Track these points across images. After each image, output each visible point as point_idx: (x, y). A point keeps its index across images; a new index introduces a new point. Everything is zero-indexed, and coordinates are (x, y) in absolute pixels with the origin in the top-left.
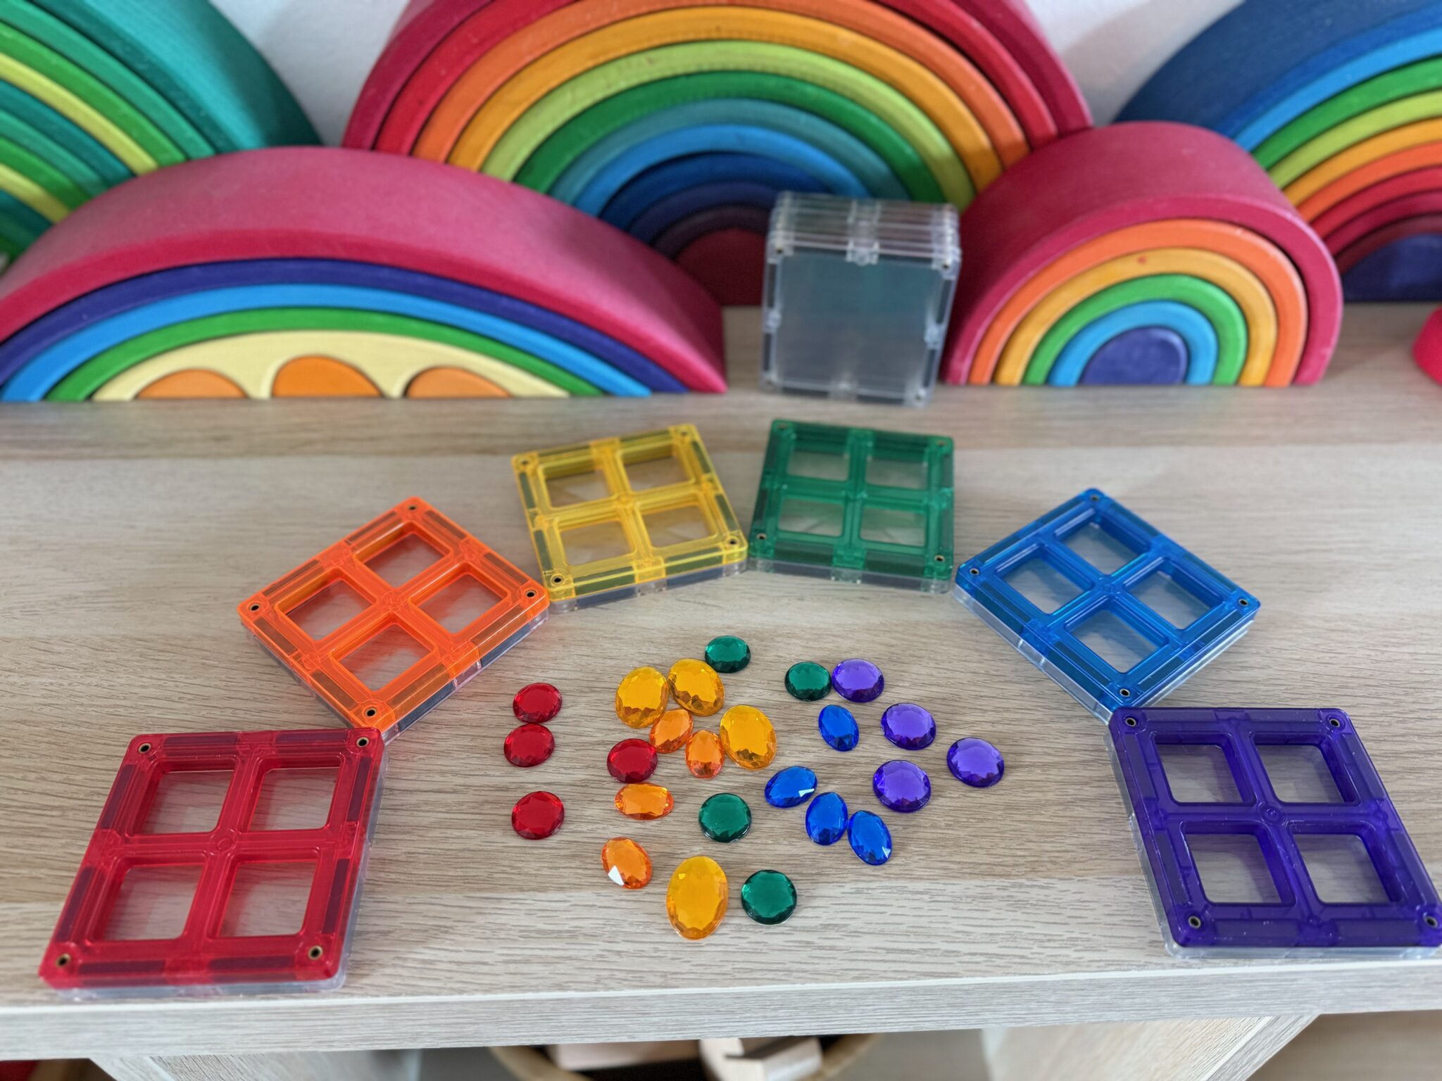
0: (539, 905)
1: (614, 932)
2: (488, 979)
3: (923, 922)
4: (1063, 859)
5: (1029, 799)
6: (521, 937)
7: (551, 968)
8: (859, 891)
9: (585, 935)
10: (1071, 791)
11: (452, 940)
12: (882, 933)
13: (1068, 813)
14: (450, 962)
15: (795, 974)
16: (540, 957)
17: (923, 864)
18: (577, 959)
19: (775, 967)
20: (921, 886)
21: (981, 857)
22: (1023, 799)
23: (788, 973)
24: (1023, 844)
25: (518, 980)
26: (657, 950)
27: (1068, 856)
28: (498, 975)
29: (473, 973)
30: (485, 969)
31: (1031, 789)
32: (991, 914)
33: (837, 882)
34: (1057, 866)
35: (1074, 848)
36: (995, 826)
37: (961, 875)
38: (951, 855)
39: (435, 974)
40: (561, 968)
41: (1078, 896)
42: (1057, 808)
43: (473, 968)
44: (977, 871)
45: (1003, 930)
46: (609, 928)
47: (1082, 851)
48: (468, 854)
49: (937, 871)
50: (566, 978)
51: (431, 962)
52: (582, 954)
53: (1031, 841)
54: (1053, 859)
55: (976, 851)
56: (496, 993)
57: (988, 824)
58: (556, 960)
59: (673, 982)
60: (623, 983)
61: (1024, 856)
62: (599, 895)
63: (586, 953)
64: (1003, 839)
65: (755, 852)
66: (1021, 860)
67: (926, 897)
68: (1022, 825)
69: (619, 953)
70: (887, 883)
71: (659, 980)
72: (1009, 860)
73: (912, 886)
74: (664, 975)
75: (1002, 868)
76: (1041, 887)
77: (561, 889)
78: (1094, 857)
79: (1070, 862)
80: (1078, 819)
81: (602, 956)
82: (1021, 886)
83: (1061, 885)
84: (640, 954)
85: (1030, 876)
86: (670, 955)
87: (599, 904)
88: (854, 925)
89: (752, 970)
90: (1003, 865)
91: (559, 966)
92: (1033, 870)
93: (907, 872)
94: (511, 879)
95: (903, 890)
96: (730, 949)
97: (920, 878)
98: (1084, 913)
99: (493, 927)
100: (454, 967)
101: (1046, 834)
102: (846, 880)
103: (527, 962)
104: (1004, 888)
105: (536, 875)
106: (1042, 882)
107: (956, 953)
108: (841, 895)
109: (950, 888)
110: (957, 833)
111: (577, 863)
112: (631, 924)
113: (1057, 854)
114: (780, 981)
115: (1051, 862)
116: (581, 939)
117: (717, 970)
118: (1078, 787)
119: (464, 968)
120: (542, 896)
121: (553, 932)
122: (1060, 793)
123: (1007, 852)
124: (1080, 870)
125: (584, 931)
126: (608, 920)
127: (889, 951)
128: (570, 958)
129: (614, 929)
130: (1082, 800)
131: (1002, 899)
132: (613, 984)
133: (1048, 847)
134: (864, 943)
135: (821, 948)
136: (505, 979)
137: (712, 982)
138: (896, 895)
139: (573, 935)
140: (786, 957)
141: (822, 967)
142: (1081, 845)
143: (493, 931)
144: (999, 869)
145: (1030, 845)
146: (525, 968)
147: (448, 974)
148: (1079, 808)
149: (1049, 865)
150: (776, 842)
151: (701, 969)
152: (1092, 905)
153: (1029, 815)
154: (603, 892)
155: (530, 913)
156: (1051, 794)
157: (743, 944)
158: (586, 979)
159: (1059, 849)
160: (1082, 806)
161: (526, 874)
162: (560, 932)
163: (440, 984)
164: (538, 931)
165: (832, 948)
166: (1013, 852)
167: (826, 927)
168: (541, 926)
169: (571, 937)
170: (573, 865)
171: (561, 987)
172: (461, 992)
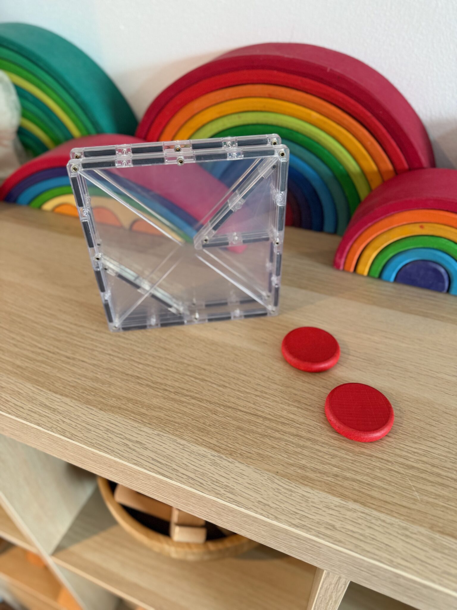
0: (52, 397)
1: (67, 415)
2: (20, 413)
3: (173, 455)
4: (245, 455)
5: (249, 428)
6: (39, 404)
7: (41, 418)
8: (158, 435)
9: (58, 412)
10: (269, 432)
11: (19, 397)
12: (155, 452)
13: (261, 439)
14: (13, 403)
15: (115, 453)
16: (40, 413)
17: (190, 435)
18: (50, 418)
19: (110, 448)
20: (183, 442)
21: (214, 441)
22: (247, 427)
23: (112, 452)
24: (234, 443)
25: (28, 417)
26: (76, 426)
27: (249, 455)
28: (24, 413)
29: (17, 409)
30: (22, 410)
31: (253, 425)
32: (201, 463)
33: (153, 429)
34: (242, 457)
35: (254, 453)
36: (228, 432)
37: (201, 444)
38: (203, 436)
39: (7, 405)
40: (43, 419)
41: (241, 471)
42: (258, 435)
43: (18, 408)
44: (208, 445)
45: (201, 471)
46: (67, 413)
47: (256, 455)
48: (43, 373)
49: (193, 439)
50: (42, 423)
51: (8, 401)
52: (52, 417)
53: (238, 444)
54: (242, 453)
55: (213, 438)
56: (19, 418)
57: (226, 431)
58: (44, 416)
59: (73, 438)
60: (58, 432)
61: (231, 448)
62: (72, 401)
63: (54, 417)
64: (227, 438)
65: (132, 408)
66: (229, 449)
67: (181, 447)
68: (239, 436)
69: (64, 422)
70: (171, 436)
71: (69, 435)
72: (224, 447)
73: (179, 440)
74: (72, 434)
75: (219, 448)
76: (229, 462)
77: (62, 395)
78: (260, 460)
79: (248, 457)
80: (264, 443)
81: (58, 420)
82: (221, 458)
83: (237, 464)
84: (69, 425)
85: (228, 456)
86: (79, 429)
87: (69, 404)
88: (148, 445)
89: (101, 446)
90: (220, 448)
91: (44, 418)
92: (231, 454)
93: (181, 435)
94: (50, 386)
95: (175, 441)
96: (100, 436)
97: (184, 439)
98: (239, 478)
99: (34, 398)
100: (13, 405)
101: (246, 443)
102: (157, 429)
103: (35, 413)
104: (214, 456)
105: (57, 388)
106: (231, 460)
107: (177, 471)
108: (151, 433)
109: (193, 447)
110: (211, 429)
111: (73, 389)
112: (74, 414)
113: (245, 452)
114: (108, 453)
115: (240, 454)
116: (56, 413)
117: (90, 440)
118: (274, 431)
119: (16, 407)
120: (54, 395)
121: (50, 407)
122: (263, 431)
123: (225, 443)
124: (250, 462)
125: (59, 410)
126: (68, 410)
127: (153, 459)
128: (48, 417)
129: (68, 414)
130: (271, 437)
131: (210, 459)
132: (54, 430)
133: (243, 448)
134: (146, 453)
135: (130, 448)
136: (25, 415)
137: (85, 444)
138: (171, 442)
139: (54, 410)
140: (116, 446)
141: (126, 455)
142: (258, 453)
143: (33, 399)
144: (217, 448)
145: (236, 445)
146: (33, 414)
147: (10, 407)
148: (267, 439)
149: (239, 455)
150: (142, 407)
151: (85, 438)
152: (245, 477)
153: (245, 434)
154: (74, 401)
155: (47, 398)
156: (260, 429)
157: (105, 436)
158: (48, 425)
159: (247, 451)
160: (269, 439)
161: (55, 386)
162: (52, 408)
163: (5, 409)
164: (45, 405)
165: (134, 450)
166: (228, 444)
167: (137, 442)
168: (47, 404)
169: (53, 411)
170: (71, 389)
171: (39, 425)
172: (10, 414)
